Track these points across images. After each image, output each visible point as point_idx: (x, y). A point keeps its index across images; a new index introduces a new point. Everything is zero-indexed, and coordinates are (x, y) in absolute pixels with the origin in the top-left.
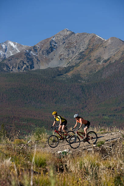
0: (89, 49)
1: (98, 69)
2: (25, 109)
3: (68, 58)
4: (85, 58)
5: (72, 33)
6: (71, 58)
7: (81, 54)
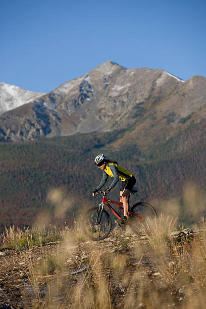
0: (153, 98)
1: (170, 135)
2: (34, 209)
3: (113, 115)
4: (145, 115)
5: (121, 69)
6: (119, 115)
7: (138, 108)
